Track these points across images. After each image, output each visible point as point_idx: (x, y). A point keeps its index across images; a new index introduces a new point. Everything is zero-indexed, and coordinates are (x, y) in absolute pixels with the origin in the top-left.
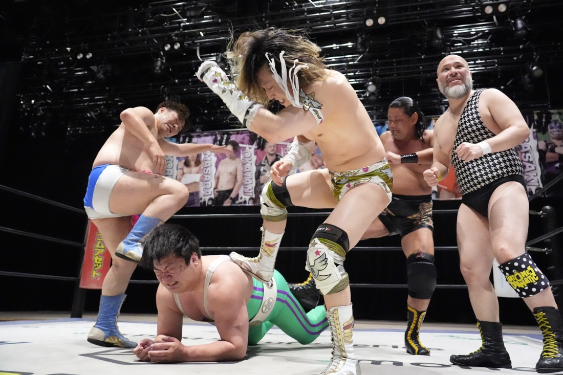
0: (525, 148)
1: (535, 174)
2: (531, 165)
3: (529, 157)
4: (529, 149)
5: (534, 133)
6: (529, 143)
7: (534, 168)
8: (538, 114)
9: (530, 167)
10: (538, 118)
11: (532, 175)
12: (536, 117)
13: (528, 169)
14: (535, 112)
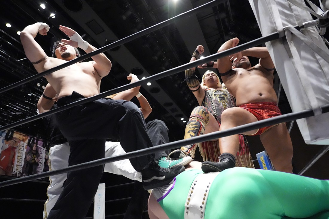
0: (41, 156)
1: (41, 169)
2: (41, 164)
3: (41, 161)
4: (42, 157)
5: (45, 151)
6: (43, 155)
7: (41, 166)
8: (49, 143)
9: (40, 165)
10: (49, 144)
11: (40, 169)
12: (48, 144)
13: (39, 166)
14: (48, 142)
